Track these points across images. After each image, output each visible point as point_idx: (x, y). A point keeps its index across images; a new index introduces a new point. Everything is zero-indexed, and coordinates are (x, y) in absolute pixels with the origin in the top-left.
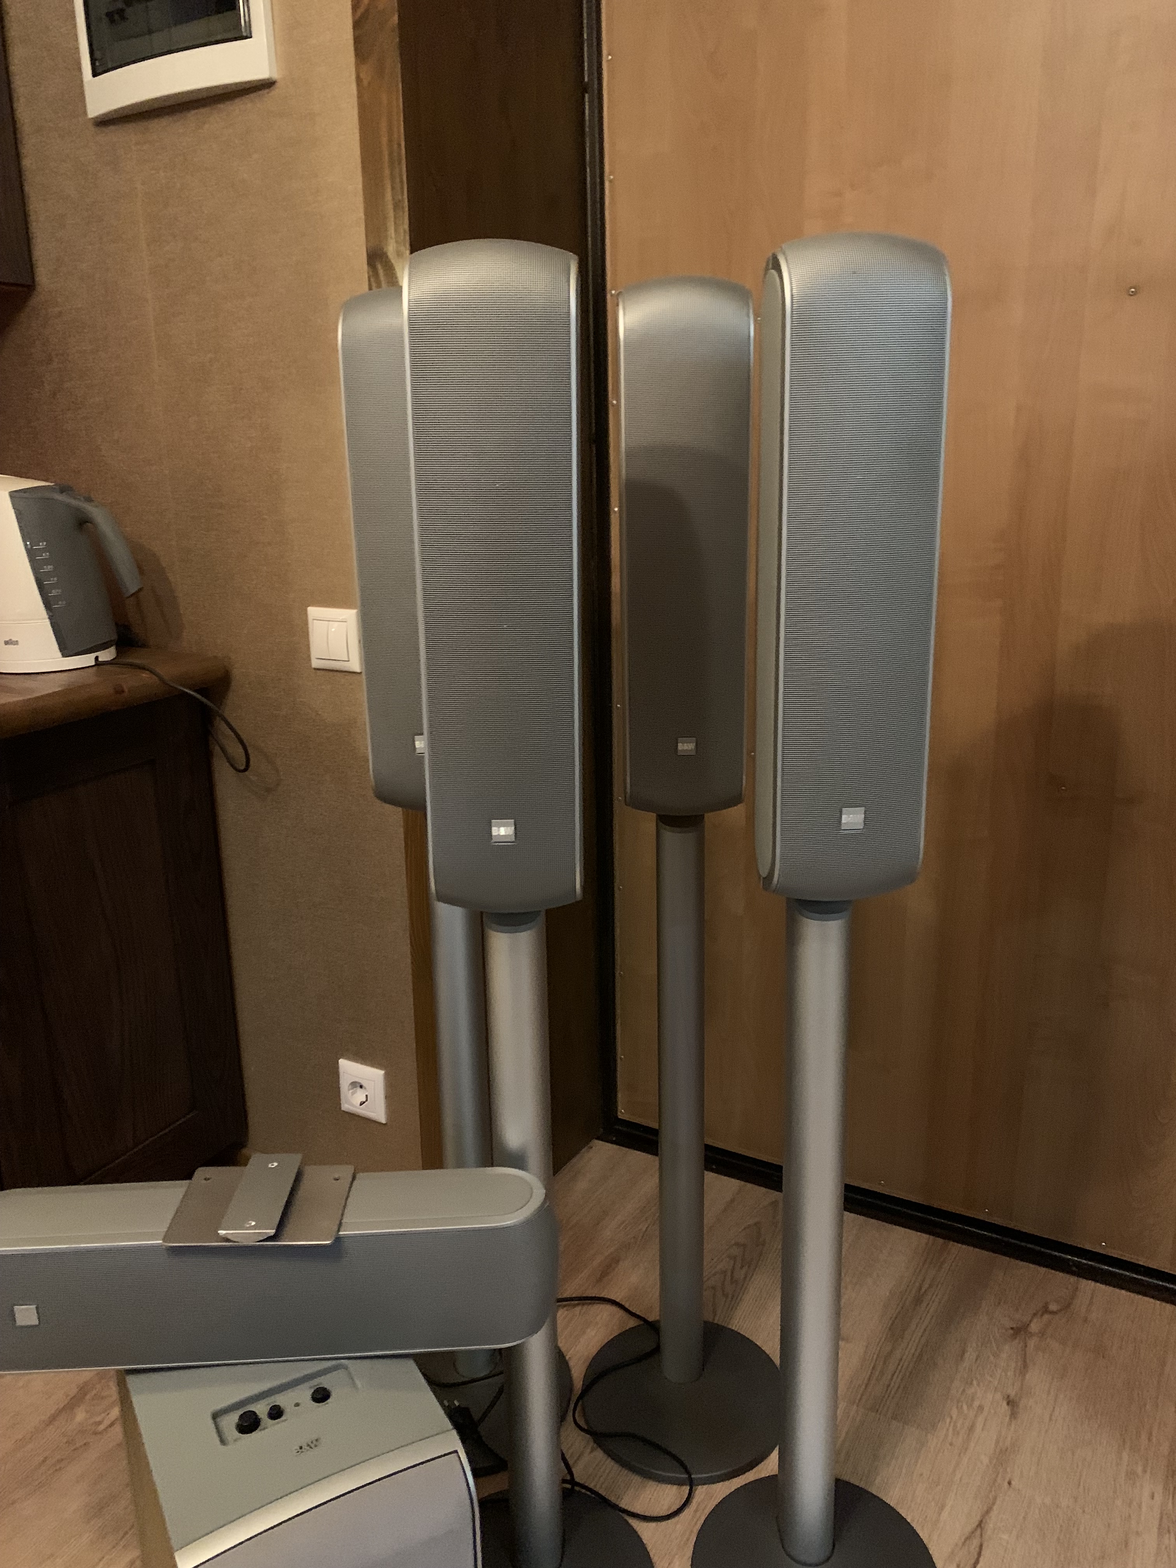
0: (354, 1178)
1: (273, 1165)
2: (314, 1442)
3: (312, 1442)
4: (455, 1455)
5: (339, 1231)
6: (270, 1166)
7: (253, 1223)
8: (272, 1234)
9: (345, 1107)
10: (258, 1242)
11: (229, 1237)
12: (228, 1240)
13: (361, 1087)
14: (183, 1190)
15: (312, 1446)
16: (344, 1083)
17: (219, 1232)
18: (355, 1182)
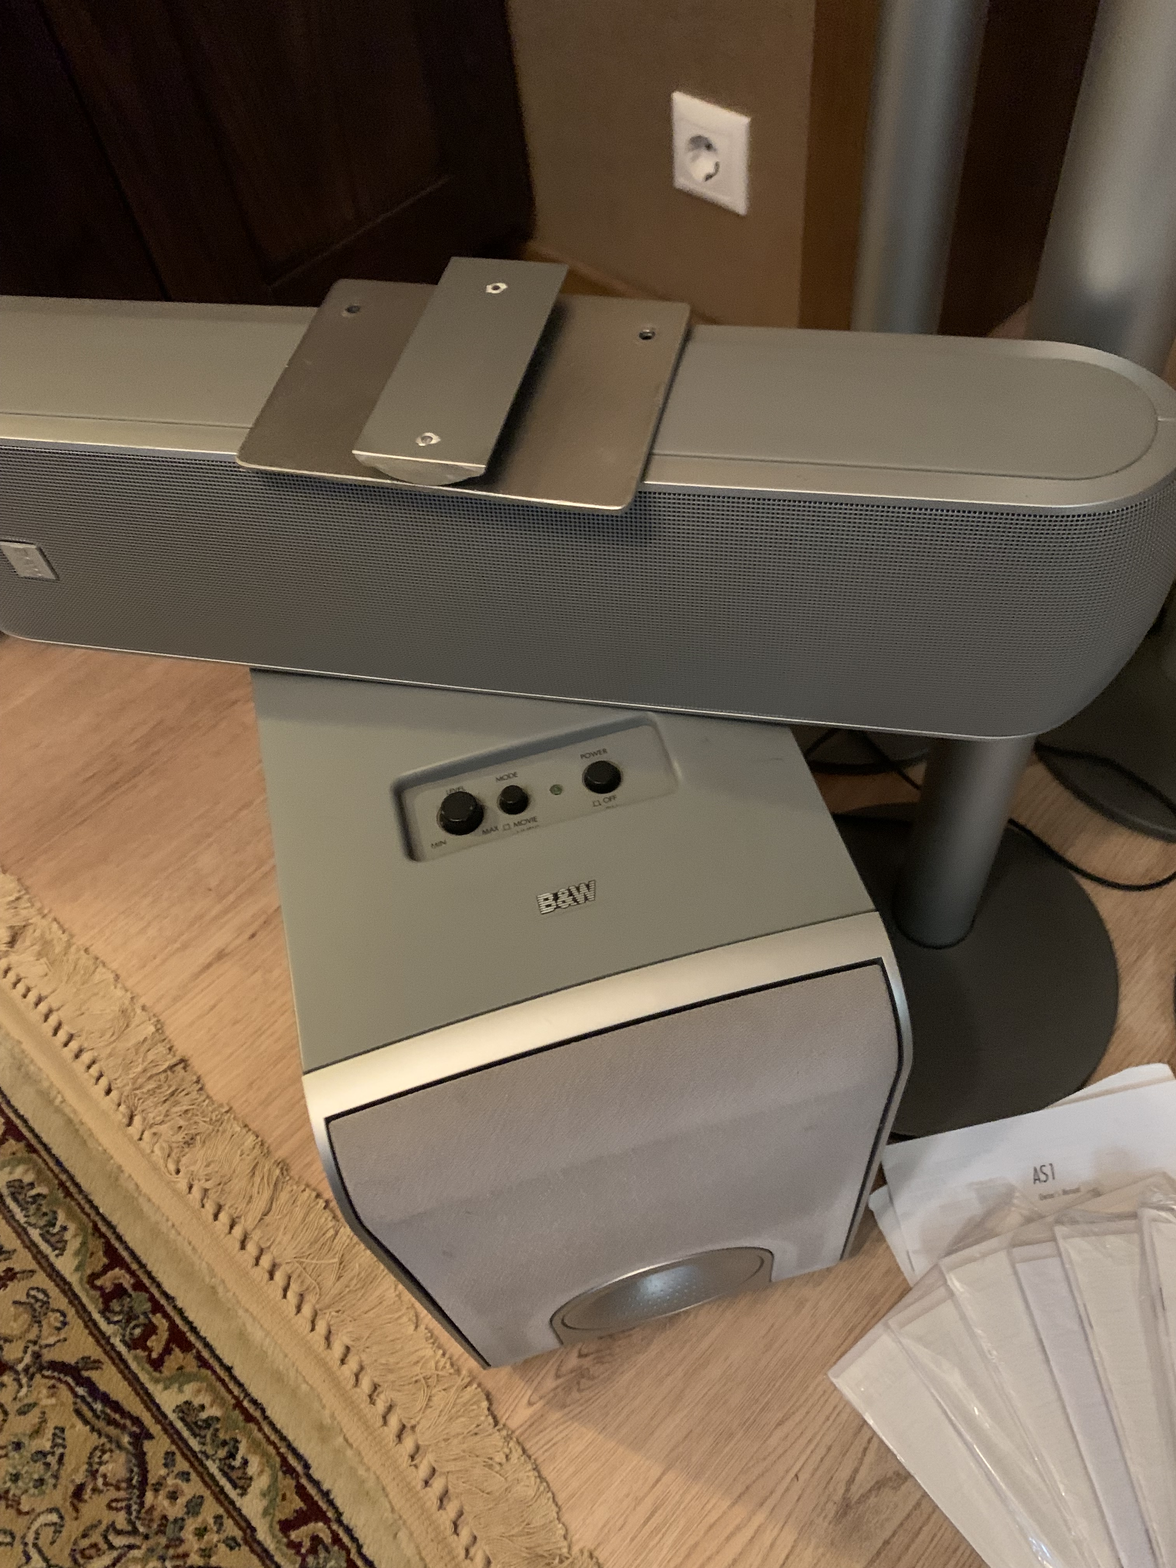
0: (688, 337)
1: (496, 288)
2: (583, 889)
3: (578, 889)
4: (876, 967)
5: (644, 475)
6: (489, 289)
7: (435, 440)
8: (483, 472)
9: (681, 182)
10: (448, 486)
11: (381, 467)
12: (376, 472)
13: (709, 147)
14: (298, 332)
15: (580, 898)
16: (681, 138)
17: (355, 452)
18: (691, 347)
